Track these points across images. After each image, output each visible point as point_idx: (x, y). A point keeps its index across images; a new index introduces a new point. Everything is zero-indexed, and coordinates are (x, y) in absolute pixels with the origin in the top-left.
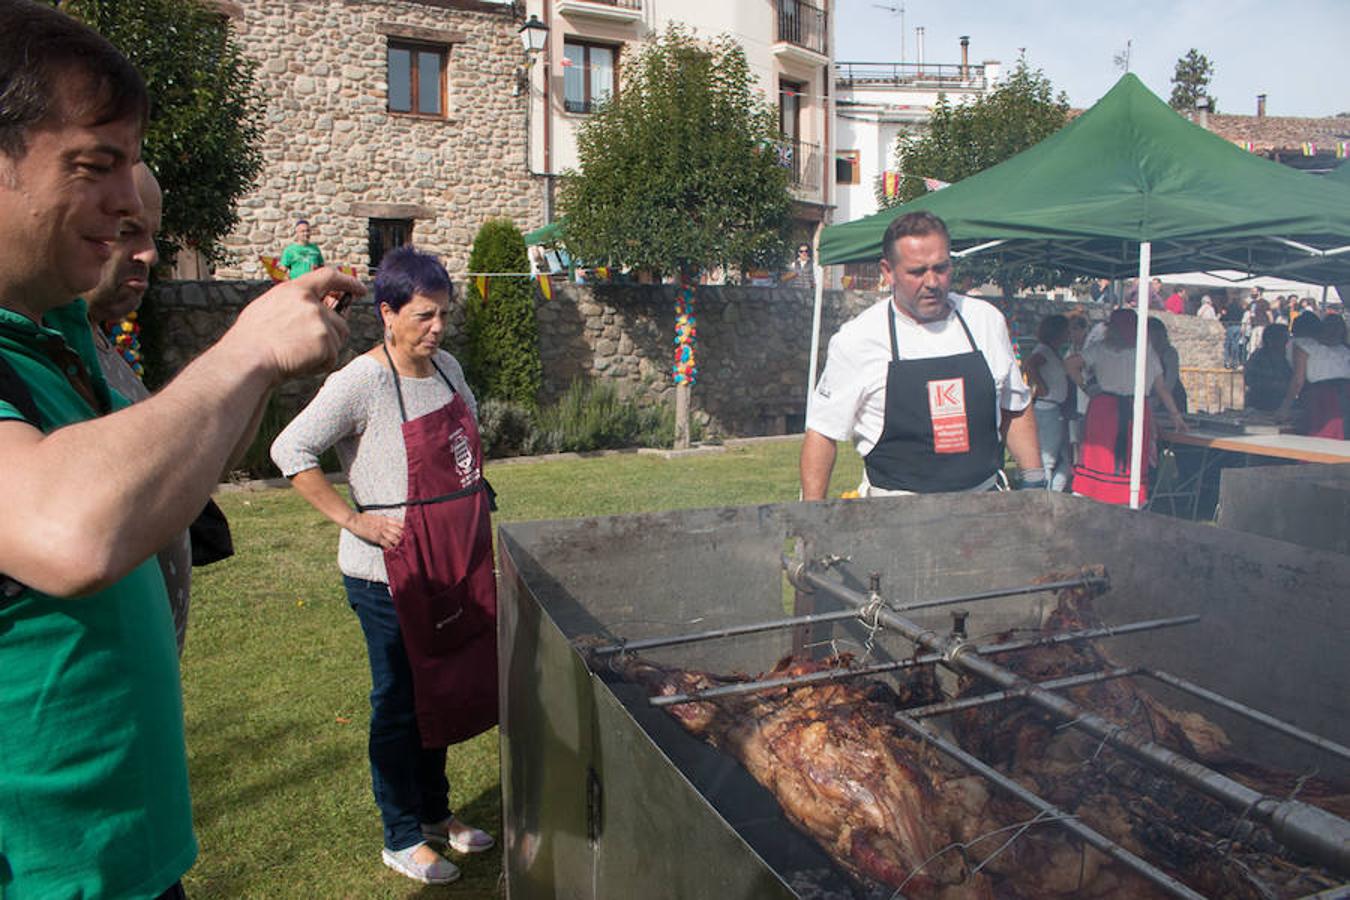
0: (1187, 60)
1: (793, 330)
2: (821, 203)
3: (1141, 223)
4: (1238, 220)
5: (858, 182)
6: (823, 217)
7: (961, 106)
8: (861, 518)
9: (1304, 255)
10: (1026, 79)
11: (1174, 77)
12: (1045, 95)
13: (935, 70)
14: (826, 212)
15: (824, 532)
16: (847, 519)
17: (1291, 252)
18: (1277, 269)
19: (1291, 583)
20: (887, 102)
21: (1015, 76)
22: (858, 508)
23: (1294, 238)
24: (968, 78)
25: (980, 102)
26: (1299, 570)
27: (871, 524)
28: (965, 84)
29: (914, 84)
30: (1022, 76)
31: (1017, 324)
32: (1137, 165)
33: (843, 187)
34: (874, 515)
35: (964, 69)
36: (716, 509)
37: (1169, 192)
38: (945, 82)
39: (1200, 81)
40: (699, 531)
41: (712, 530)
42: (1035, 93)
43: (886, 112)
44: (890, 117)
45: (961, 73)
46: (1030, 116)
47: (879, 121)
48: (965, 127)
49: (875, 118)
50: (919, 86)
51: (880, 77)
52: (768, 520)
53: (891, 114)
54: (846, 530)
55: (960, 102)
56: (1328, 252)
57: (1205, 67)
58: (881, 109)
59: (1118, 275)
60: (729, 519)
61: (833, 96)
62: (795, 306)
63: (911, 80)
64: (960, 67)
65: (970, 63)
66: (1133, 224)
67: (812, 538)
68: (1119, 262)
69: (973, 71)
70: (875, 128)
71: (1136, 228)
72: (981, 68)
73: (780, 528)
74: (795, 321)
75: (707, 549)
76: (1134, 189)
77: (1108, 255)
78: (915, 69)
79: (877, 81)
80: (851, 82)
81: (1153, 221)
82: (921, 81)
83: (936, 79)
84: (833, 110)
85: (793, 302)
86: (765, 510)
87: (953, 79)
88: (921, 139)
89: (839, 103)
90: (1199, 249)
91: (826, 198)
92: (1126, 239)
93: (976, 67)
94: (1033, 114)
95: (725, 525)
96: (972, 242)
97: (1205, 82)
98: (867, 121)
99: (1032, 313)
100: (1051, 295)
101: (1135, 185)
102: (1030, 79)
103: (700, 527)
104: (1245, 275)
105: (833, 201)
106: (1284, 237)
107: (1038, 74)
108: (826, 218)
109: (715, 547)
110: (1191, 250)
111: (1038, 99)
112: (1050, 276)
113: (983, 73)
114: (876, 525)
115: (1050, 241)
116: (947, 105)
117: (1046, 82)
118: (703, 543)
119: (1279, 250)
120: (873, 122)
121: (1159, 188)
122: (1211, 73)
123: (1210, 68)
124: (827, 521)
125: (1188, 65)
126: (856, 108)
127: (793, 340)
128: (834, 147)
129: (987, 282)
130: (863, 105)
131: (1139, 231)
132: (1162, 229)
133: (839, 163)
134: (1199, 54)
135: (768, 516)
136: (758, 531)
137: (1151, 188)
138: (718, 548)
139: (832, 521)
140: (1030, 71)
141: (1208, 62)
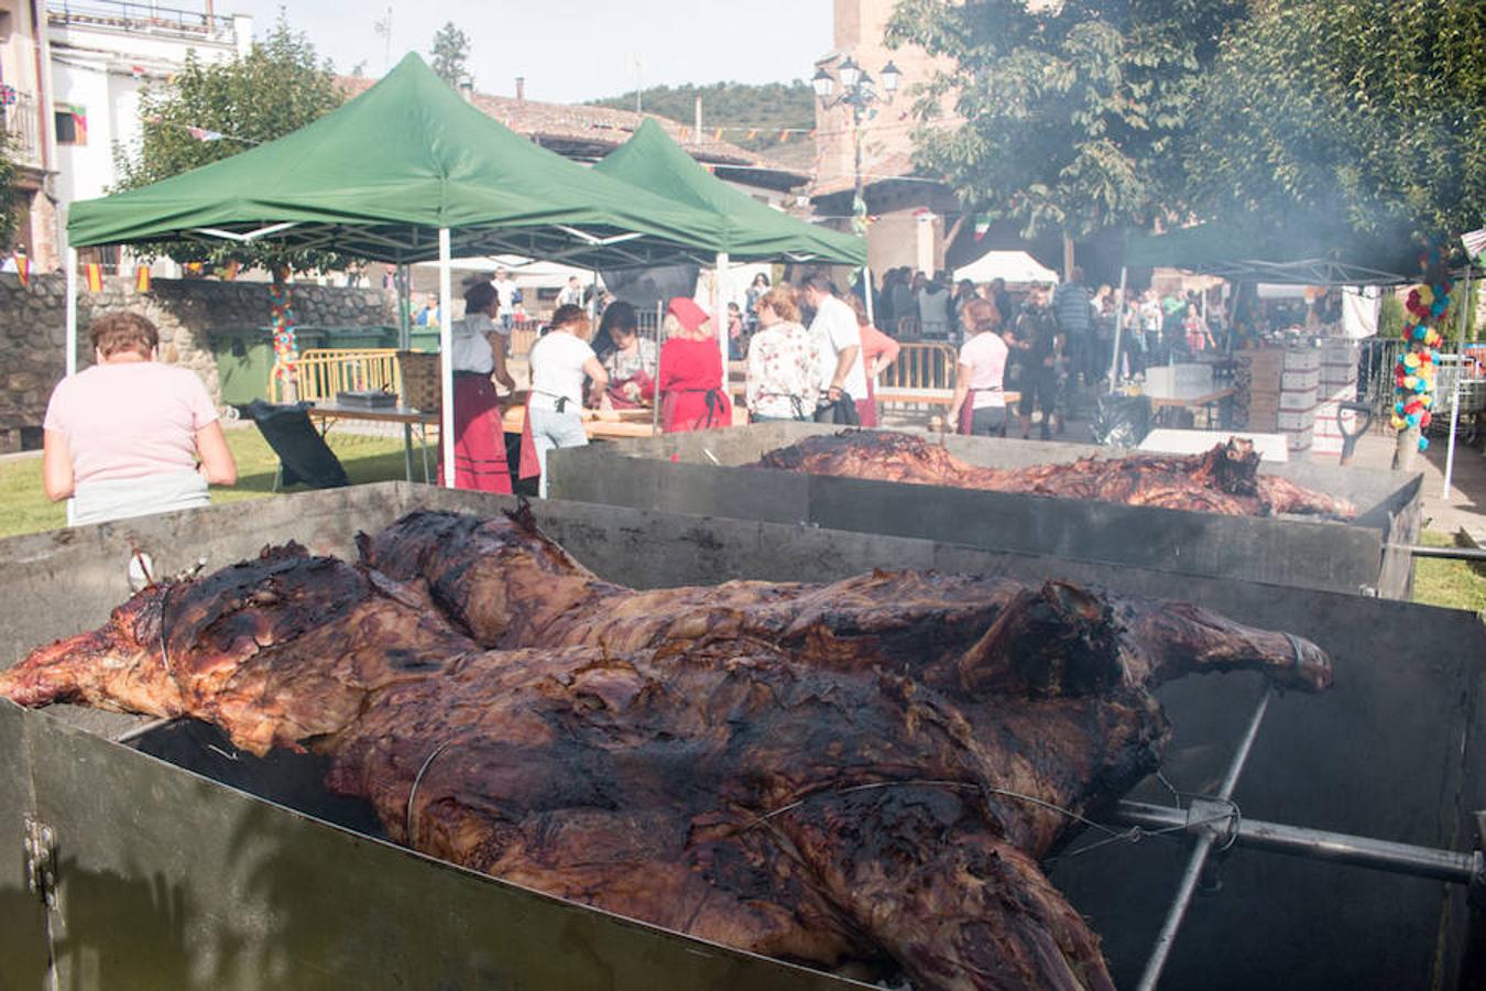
0: (446, 33)
1: (19, 324)
2: (38, 166)
3: (439, 210)
4: (527, 210)
5: (84, 143)
6: (41, 182)
7: (215, 65)
8: (210, 527)
9: (582, 244)
10: (287, 40)
11: (433, 49)
12: (310, 60)
13: (174, 17)
14: (46, 179)
15: (172, 546)
16: (195, 530)
17: (573, 240)
18: (557, 256)
19: (632, 543)
20: (117, 49)
21: (274, 36)
22: (207, 517)
23: (576, 227)
24: (214, 30)
25: (236, 62)
26: (637, 531)
27: (222, 533)
28: (210, 37)
29: (149, 29)
30: (283, 37)
31: (290, 312)
32: (430, 147)
33: (64, 148)
34: (224, 523)
35: (209, 19)
36: (49, 533)
37: (464, 179)
38: (186, 33)
39: (457, 56)
40: (31, 559)
41: (46, 556)
42: (299, 57)
43: (117, 61)
44: (119, 68)
45: (205, 24)
46: (295, 83)
47: (108, 71)
48: (220, 89)
49: (103, 67)
50: (154, 33)
51: (106, 16)
52: (110, 539)
53: (125, 65)
54: (197, 542)
55: (216, 61)
56: (606, 241)
57: (462, 42)
58: (111, 56)
59: (406, 259)
60: (65, 542)
61: (46, 33)
62: (20, 295)
63: (143, 25)
64: (204, 17)
65: (215, 13)
66: (433, 210)
67: (159, 554)
68: (409, 247)
69: (219, 23)
70: (104, 78)
71: (434, 214)
72: (229, 21)
73: (125, 547)
74: (21, 314)
75: (44, 579)
76: (429, 174)
77: (393, 238)
78: (147, 13)
79: (100, 21)
80: (66, 18)
81: (452, 207)
82: (160, 27)
83: (175, 27)
84: (47, 50)
85: (18, 290)
86: (105, 529)
87: (196, 30)
88: (168, 99)
89: (54, 44)
90: (486, 236)
91: (45, 161)
92: (416, 224)
93: (224, 19)
94: (299, 79)
95: (62, 549)
96: (256, 225)
97: (463, 58)
98: (92, 69)
99: (305, 300)
100: (322, 281)
101: (430, 169)
102: (293, 42)
103: (32, 554)
104: (524, 260)
105: (53, 167)
106: (567, 226)
107: (302, 36)
108: (46, 186)
109: (52, 574)
110: (480, 235)
111: (302, 64)
112: (326, 259)
113: (231, 27)
114: (227, 534)
115: (339, 224)
116: (198, 62)
117: (309, 46)
118: (38, 572)
119: (564, 238)
120: (100, 72)
121: (454, 175)
122: (469, 48)
123: (468, 44)
124: (174, 534)
125: (446, 38)
126: (76, 52)
127: (22, 336)
128: (50, 99)
129: (256, 265)
130: (87, 50)
131: (437, 217)
132: (461, 216)
133: (59, 116)
134: (457, 29)
135: (110, 535)
136: (100, 553)
137: (446, 175)
138: (56, 576)
139: (180, 534)
140: (293, 32)
141: (465, 38)
